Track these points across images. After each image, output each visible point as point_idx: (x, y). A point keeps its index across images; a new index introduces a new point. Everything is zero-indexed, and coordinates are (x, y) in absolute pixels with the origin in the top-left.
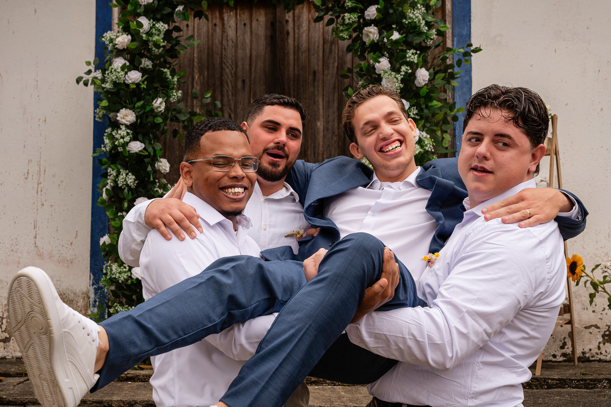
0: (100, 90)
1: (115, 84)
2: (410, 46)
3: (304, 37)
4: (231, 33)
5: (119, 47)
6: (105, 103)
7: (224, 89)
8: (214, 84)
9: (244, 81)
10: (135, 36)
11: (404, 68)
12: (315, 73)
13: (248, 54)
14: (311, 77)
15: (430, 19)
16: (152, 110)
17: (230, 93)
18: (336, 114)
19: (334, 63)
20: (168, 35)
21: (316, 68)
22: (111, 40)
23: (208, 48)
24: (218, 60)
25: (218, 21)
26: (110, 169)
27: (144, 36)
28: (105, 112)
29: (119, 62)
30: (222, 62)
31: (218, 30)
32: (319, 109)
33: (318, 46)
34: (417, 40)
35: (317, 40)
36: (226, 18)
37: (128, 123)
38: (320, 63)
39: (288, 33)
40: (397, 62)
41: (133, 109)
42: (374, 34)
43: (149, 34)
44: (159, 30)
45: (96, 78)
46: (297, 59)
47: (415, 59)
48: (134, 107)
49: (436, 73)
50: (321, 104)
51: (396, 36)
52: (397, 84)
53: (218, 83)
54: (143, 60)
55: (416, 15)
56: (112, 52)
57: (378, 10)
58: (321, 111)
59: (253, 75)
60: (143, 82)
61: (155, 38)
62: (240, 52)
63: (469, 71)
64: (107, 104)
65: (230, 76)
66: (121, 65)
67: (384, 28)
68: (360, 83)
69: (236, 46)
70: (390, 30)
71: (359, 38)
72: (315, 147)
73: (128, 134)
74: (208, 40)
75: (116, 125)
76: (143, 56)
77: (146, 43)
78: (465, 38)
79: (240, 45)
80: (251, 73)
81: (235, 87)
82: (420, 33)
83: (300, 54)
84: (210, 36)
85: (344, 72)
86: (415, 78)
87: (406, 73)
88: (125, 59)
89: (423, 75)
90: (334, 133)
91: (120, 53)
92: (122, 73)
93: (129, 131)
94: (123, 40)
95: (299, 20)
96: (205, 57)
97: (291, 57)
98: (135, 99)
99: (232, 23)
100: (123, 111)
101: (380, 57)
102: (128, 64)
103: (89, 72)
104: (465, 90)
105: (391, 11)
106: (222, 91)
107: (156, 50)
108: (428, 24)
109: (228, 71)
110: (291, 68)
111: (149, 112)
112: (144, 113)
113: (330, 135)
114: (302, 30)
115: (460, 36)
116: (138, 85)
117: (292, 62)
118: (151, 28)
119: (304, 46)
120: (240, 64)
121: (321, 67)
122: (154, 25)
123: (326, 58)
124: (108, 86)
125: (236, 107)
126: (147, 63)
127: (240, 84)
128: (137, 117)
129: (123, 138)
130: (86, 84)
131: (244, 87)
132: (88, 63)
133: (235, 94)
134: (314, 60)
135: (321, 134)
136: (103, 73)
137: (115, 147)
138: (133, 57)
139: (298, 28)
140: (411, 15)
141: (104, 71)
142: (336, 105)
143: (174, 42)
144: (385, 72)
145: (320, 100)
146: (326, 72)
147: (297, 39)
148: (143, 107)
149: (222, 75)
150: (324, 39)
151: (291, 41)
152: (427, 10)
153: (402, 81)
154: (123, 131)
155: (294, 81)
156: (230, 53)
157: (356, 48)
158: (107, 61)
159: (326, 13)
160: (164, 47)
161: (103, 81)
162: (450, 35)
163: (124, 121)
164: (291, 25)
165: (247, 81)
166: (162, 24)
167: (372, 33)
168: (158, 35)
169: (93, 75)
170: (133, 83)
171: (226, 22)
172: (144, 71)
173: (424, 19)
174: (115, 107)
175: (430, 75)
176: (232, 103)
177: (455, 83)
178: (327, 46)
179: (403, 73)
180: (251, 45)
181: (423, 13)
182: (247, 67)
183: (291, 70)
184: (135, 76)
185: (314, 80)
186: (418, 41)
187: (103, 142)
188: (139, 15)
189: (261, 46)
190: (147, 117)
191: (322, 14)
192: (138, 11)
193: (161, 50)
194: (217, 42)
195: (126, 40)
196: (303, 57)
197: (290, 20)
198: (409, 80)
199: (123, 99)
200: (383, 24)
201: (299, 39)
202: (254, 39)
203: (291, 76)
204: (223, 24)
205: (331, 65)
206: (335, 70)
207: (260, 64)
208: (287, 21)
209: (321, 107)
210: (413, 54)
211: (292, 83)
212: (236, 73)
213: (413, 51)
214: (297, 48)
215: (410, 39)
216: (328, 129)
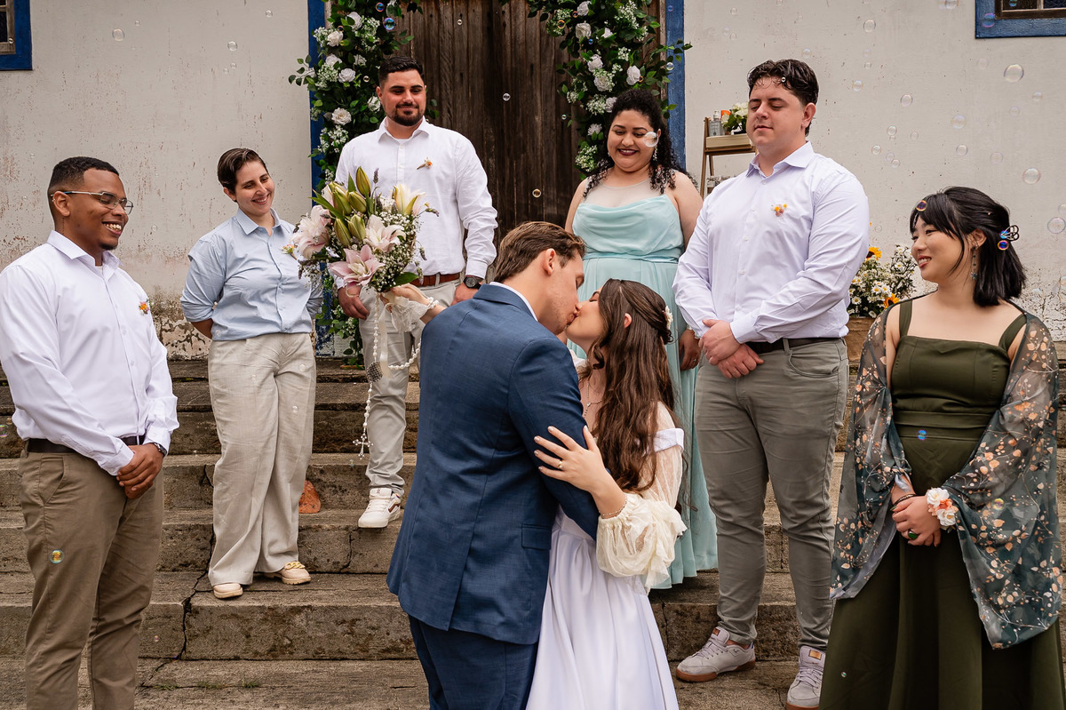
0: (314, 90)
1: (328, 82)
2: (622, 43)
3: (521, 29)
4: (448, 24)
5: (331, 44)
6: (319, 103)
7: (443, 83)
8: (432, 78)
9: (461, 75)
10: (347, 33)
11: (615, 67)
12: (532, 66)
13: (466, 47)
14: (528, 71)
15: (641, 15)
16: (367, 110)
17: (448, 87)
18: (554, 108)
19: (551, 56)
20: (381, 31)
21: (533, 62)
22: (323, 37)
23: (425, 40)
24: (435, 52)
25: (434, 12)
26: (327, 171)
27: (356, 32)
28: (320, 111)
29: (332, 60)
30: (439, 55)
31: (434, 21)
32: (537, 103)
33: (535, 39)
34: (628, 38)
35: (534, 32)
36: (442, 9)
37: (344, 124)
38: (538, 56)
39: (505, 25)
40: (608, 61)
41: (348, 108)
42: (586, 31)
43: (361, 30)
44: (371, 27)
45: (309, 76)
46: (514, 52)
47: (626, 57)
48: (349, 107)
49: (647, 70)
50: (539, 97)
51: (608, 33)
52: (609, 83)
53: (435, 76)
54: (356, 57)
55: (628, 11)
56: (324, 48)
57: (589, 5)
58: (539, 105)
59: (471, 68)
60: (357, 81)
61: (368, 35)
62: (457, 44)
63: (681, 66)
64: (321, 104)
65: (448, 70)
66: (334, 63)
67: (595, 25)
68: (574, 80)
69: (453, 38)
70: (602, 26)
71: (573, 33)
72: (533, 142)
73: (344, 134)
74: (425, 32)
75: (331, 125)
76: (356, 53)
77: (358, 40)
78: (677, 31)
79: (456, 37)
80: (468, 67)
81: (453, 81)
82: (632, 30)
83: (517, 47)
84: (427, 27)
85: (560, 67)
86: (627, 76)
87: (617, 71)
88: (338, 56)
89: (634, 73)
90: (552, 128)
91: (333, 50)
92: (336, 72)
93: (345, 131)
94: (335, 37)
95: (515, 11)
96: (421, 49)
97: (509, 50)
98: (350, 98)
99: (448, 14)
100: (338, 111)
101: (592, 55)
102: (341, 62)
103: (302, 70)
104: (678, 84)
105: (603, 7)
106: (440, 85)
107: (369, 48)
108: (640, 21)
109: (445, 64)
110: (509, 61)
111: (364, 111)
112: (359, 112)
113: (548, 130)
114: (518, 22)
115: (674, 29)
116: (352, 83)
117: (509, 54)
118: (363, 24)
119: (521, 38)
120: (457, 57)
121: (538, 60)
122: (366, 21)
123: (543, 51)
124: (321, 85)
125: (454, 101)
126: (360, 60)
127: (458, 78)
128: (352, 117)
129: (339, 138)
130: (299, 83)
131: (462, 80)
132: (301, 61)
133: (453, 88)
134: (531, 52)
135: (540, 129)
136: (316, 72)
137: (331, 148)
138: (346, 55)
139: (515, 20)
140: (622, 11)
141: (317, 69)
142: (553, 99)
143: (388, 38)
144: (597, 70)
145: (538, 94)
146: (543, 65)
147: (514, 32)
148: (358, 106)
149: (439, 69)
150: (541, 31)
151: (507, 33)
152: (638, 7)
153: (614, 80)
154: (339, 132)
155: (511, 75)
156: (447, 45)
157: (569, 44)
158: (320, 58)
159: (540, 9)
160: (376, 43)
161: (316, 79)
162: (664, 29)
163: (339, 121)
164: (507, 16)
165: (465, 75)
166: (374, 20)
167: (585, 29)
168: (371, 31)
169: (305, 73)
170: (347, 82)
171: (442, 13)
172: (358, 69)
173: (635, 15)
174: (330, 106)
175: (641, 73)
176: (451, 97)
177: (666, 80)
178: (544, 39)
179: (614, 72)
180: (468, 37)
181: (635, 9)
182: (465, 60)
183: (509, 64)
184: (348, 75)
185: (532, 74)
186: (630, 39)
187: (319, 144)
188: (350, 11)
189: (478, 37)
190: (362, 117)
191: (535, 9)
192: (350, 6)
193: (374, 47)
194: (433, 33)
195: (338, 37)
196: (521, 49)
197: (507, 11)
198: (620, 78)
199: (338, 98)
200: (596, 20)
201: (515, 31)
202: (471, 31)
203: (509, 70)
204: (439, 15)
205: (548, 59)
206: (552, 63)
207: (478, 57)
208: (504, 12)
209: (539, 102)
210: (624, 52)
211: (509, 76)
212: (453, 67)
213: (624, 49)
214: (514, 41)
215: (621, 36)
216: (546, 124)
